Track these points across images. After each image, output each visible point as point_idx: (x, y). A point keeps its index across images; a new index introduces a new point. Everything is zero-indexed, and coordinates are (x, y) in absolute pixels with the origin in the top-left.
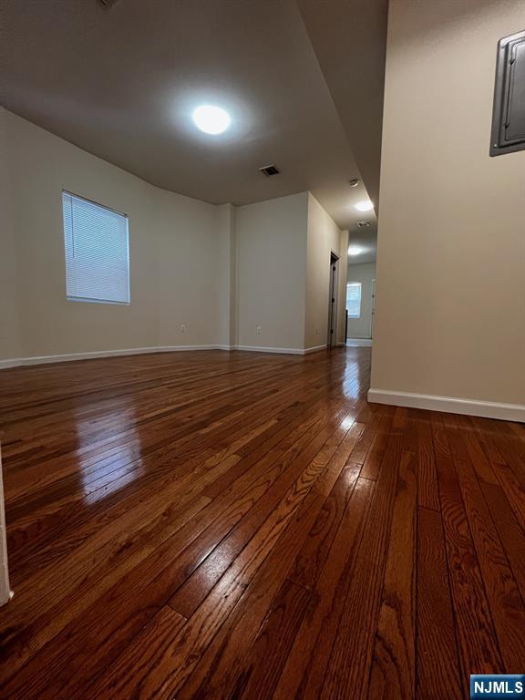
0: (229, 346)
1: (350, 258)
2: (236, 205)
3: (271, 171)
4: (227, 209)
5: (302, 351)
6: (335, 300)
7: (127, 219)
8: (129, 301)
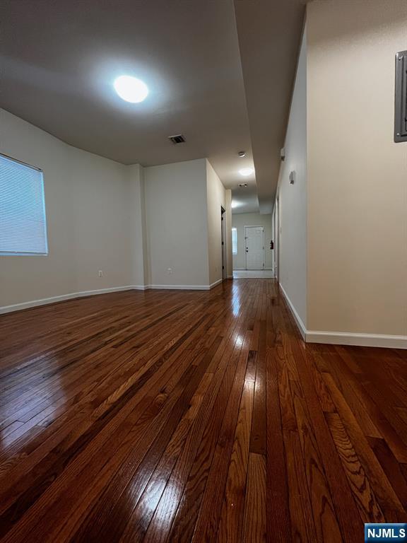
0: (143, 286)
1: (233, 210)
2: (144, 166)
3: (178, 140)
4: (136, 168)
5: (208, 287)
6: (225, 243)
7: (42, 173)
8: (47, 252)
